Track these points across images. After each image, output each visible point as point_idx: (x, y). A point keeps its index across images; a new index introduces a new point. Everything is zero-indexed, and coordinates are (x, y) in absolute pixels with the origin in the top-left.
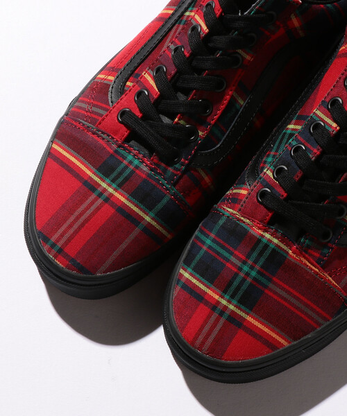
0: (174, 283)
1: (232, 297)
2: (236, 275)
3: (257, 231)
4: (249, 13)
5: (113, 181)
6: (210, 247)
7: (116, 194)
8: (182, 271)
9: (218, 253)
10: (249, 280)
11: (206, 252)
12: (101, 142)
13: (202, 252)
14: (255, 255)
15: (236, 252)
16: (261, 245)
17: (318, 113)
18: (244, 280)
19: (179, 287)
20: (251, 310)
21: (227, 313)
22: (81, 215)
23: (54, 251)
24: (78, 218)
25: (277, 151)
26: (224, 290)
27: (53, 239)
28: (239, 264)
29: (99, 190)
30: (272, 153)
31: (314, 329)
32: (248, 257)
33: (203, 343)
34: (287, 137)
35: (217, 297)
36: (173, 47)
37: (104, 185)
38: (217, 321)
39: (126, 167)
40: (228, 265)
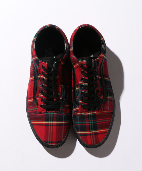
0: (78, 135)
1: (92, 130)
2: (89, 125)
3: (87, 114)
4: (53, 69)
5: (51, 121)
6: (80, 124)
7: (54, 123)
8: (78, 132)
9: (83, 124)
10: (93, 124)
11: (80, 125)
12: (41, 115)
13: (79, 126)
14: (90, 119)
15: (86, 121)
16: (90, 116)
17: (80, 83)
18: (92, 125)
19: (80, 136)
20: (97, 129)
21: (93, 134)
22: (50, 132)
23: (51, 143)
24: (50, 133)
25: (78, 96)
26: (89, 130)
27: (49, 141)
28: (88, 123)
29: (50, 124)
30: (77, 97)
31: (110, 123)
32: (89, 120)
33: (94, 143)
34: (78, 92)
35: (89, 132)
36: (41, 86)
37: (50, 123)
38: (93, 137)
39: (51, 116)
40: (86, 125)
